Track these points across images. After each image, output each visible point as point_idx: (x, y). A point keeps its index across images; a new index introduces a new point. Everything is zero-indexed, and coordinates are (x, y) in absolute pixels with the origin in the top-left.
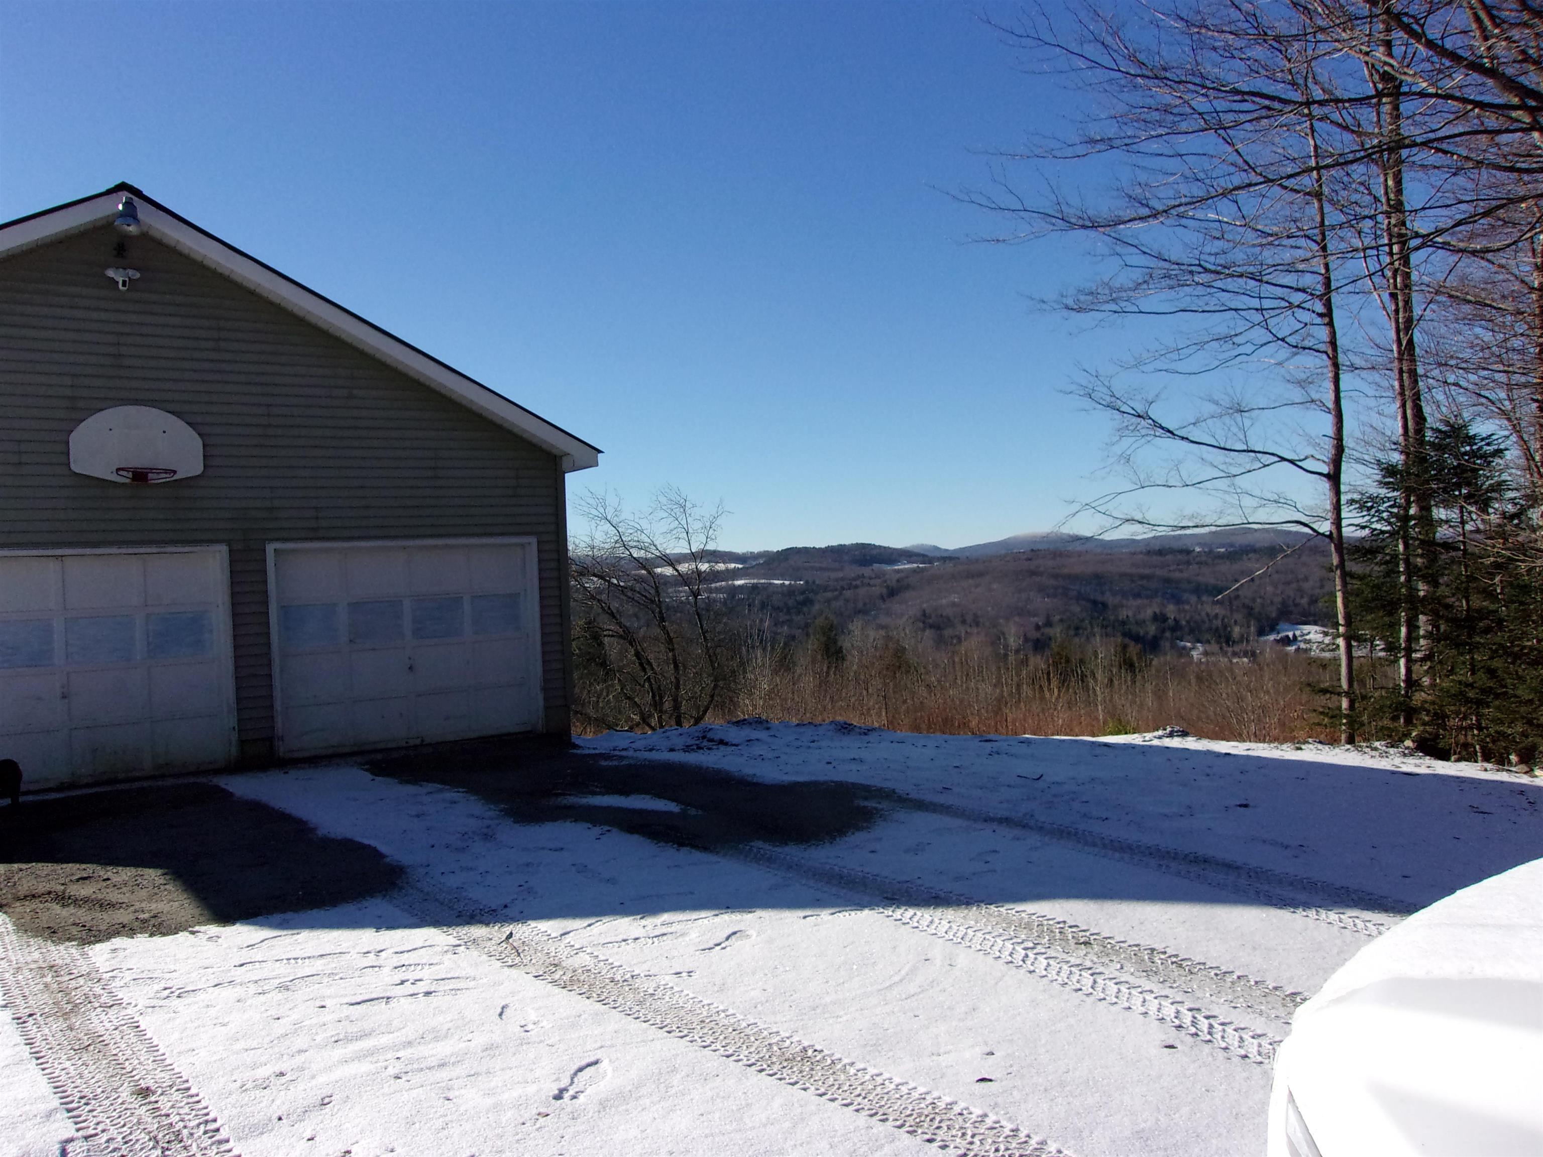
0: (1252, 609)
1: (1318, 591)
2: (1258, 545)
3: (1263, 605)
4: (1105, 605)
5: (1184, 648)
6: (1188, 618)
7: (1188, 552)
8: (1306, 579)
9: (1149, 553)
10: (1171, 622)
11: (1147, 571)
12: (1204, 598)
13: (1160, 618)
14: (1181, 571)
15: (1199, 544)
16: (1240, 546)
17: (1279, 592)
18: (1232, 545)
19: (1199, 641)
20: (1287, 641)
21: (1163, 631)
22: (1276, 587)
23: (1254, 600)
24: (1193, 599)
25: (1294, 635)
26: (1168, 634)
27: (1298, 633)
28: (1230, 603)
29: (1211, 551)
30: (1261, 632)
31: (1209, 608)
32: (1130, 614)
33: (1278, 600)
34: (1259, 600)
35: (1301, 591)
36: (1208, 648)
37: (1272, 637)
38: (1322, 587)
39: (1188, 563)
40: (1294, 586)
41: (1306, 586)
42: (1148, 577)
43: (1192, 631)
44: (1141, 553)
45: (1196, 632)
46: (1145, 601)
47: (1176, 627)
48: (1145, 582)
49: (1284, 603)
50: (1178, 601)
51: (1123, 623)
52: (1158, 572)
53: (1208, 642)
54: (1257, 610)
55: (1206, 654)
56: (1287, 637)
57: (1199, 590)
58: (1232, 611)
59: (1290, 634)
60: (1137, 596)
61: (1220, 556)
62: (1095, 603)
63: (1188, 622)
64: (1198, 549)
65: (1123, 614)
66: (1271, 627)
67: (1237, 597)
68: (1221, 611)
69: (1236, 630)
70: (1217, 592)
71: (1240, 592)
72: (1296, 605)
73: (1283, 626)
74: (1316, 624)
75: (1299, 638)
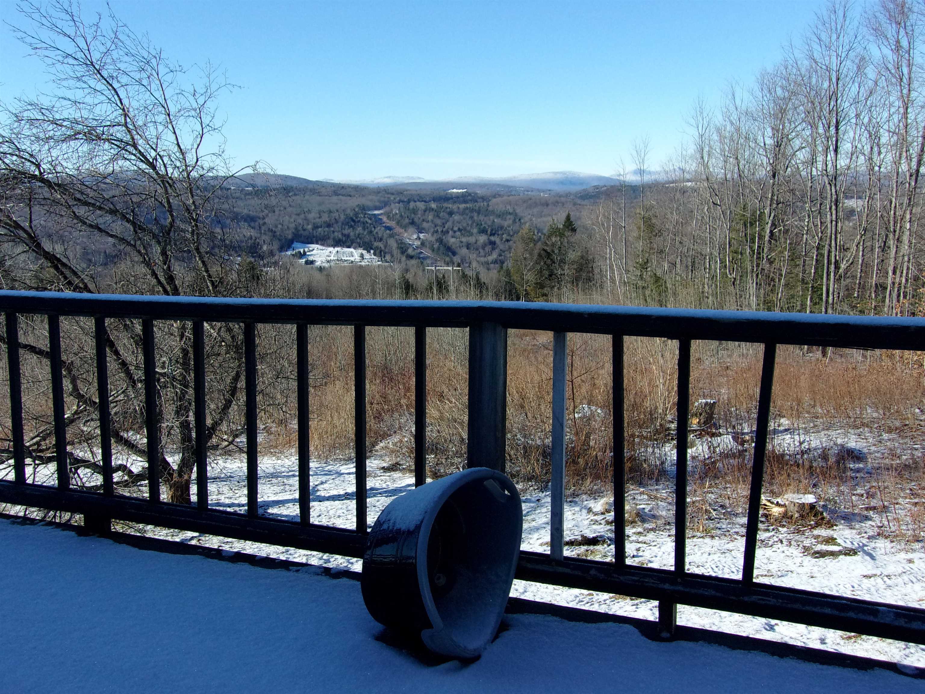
0: (275, 232)
1: (318, 220)
2: (276, 187)
3: (282, 229)
5: (228, 260)
6: (230, 238)
7: (227, 189)
8: (309, 211)
10: (218, 242)
12: (242, 224)
14: (223, 203)
16: (263, 186)
17: (292, 220)
18: (257, 186)
19: (238, 255)
20: (302, 255)
21: (213, 248)
22: (290, 217)
23: (276, 227)
24: (234, 224)
25: (304, 251)
26: (217, 251)
27: (306, 250)
28: (260, 228)
29: (242, 190)
30: (282, 248)
31: (245, 231)
33: (292, 226)
34: (280, 226)
35: (306, 219)
37: (289, 253)
38: (320, 217)
39: (226, 197)
40: (302, 216)
41: (311, 216)
43: (234, 248)
45: (236, 248)
47: (223, 245)
49: (296, 229)
50: (222, 225)
53: (246, 256)
54: (278, 234)
56: (300, 252)
57: (238, 218)
58: (261, 233)
59: (302, 251)
61: (250, 194)
63: (232, 242)
64: (233, 188)
66: (286, 245)
67: (265, 224)
68: (253, 233)
69: (265, 248)
70: (250, 220)
71: (266, 220)
72: (304, 230)
73: (295, 245)
74: (317, 243)
75: (308, 253)
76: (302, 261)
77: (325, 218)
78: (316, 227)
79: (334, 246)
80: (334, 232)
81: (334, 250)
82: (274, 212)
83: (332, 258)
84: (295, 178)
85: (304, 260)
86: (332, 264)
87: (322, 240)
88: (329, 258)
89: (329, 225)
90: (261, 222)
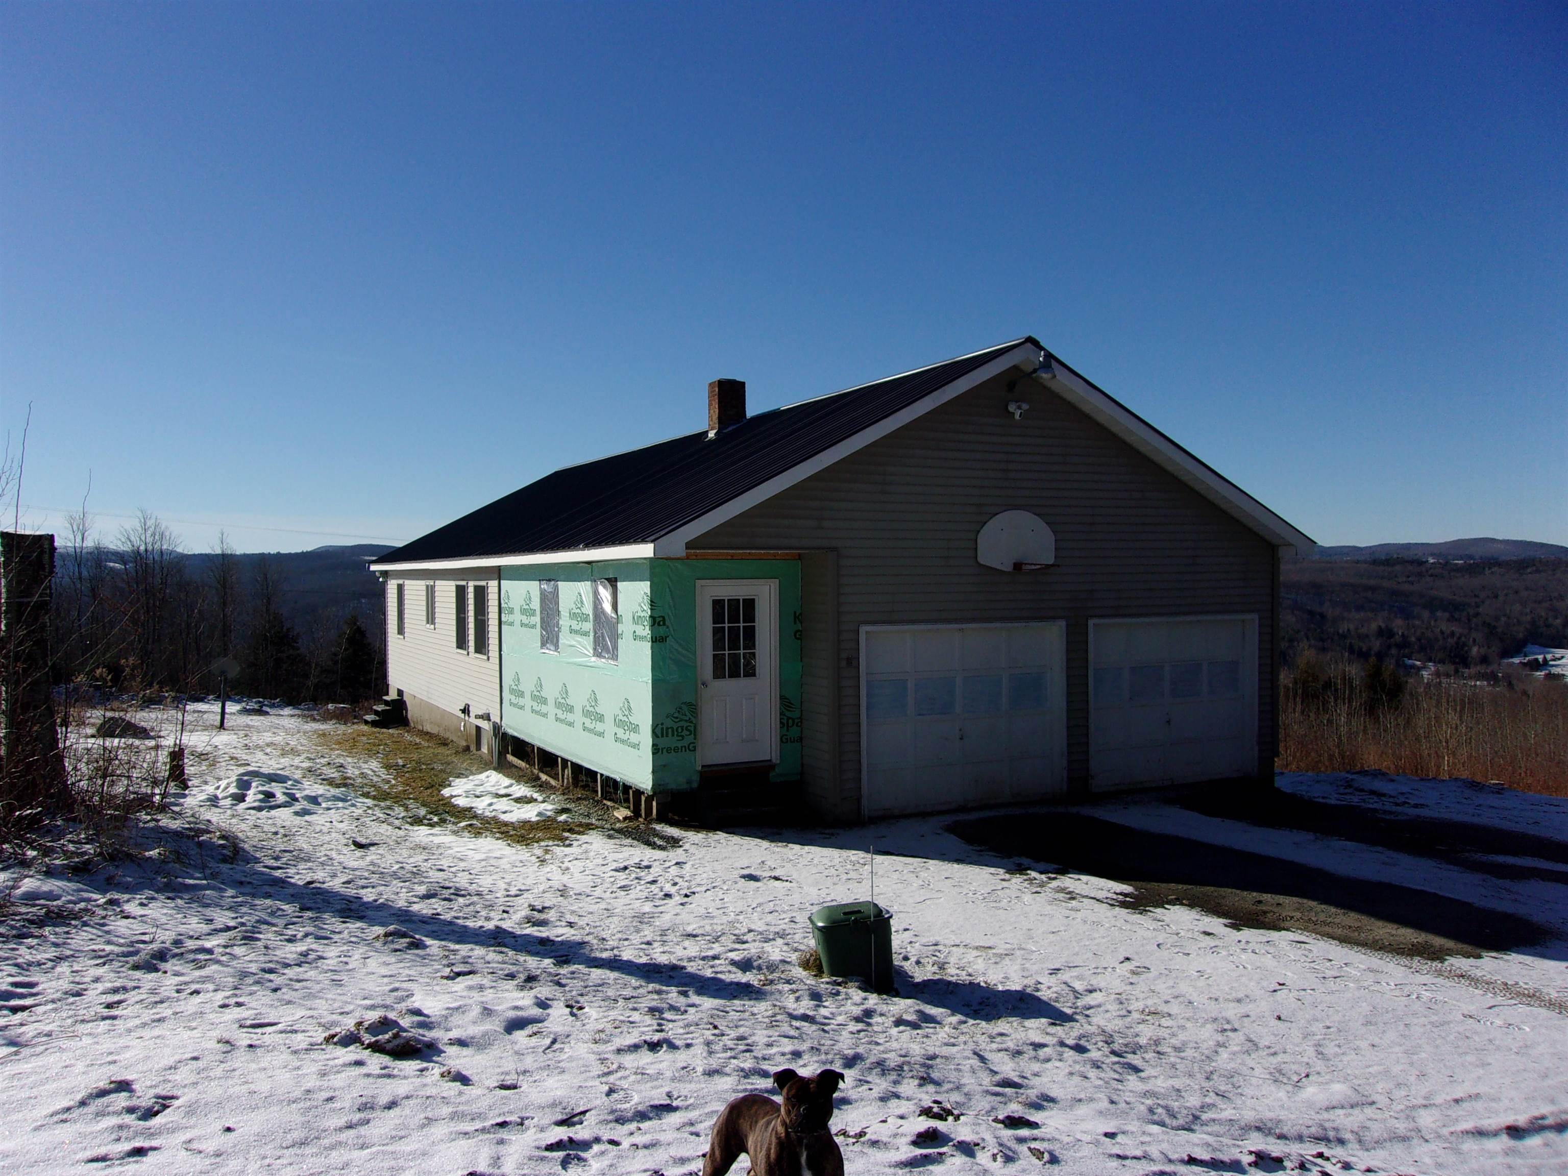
0: (1495, 627)
2: (1503, 558)
3: (1508, 626)
4: (1323, 616)
5: (1413, 666)
6: (1418, 633)
7: (1421, 563)
8: (1561, 598)
9: (1375, 562)
10: (1398, 639)
11: (1372, 582)
12: (1439, 614)
13: (1385, 633)
14: (1412, 583)
15: (1432, 555)
16: (1481, 558)
17: (1527, 610)
18: (1471, 557)
19: (1430, 660)
20: (1536, 665)
21: (1389, 647)
22: (1524, 605)
23: (1497, 618)
24: (1426, 614)
25: (1545, 659)
26: (1394, 651)
27: (1549, 657)
28: (1469, 620)
29: (1447, 563)
30: (1507, 653)
31: (1443, 625)
32: (1352, 627)
33: (1526, 619)
34: (1503, 619)
35: (1554, 611)
36: (1441, 668)
37: (1516, 660)
39: (1420, 575)
40: (1546, 605)
41: (1561, 605)
42: (1373, 589)
43: (1422, 649)
44: (1365, 562)
45: (1427, 650)
46: (1370, 614)
47: (1404, 644)
48: (1369, 594)
49: (1533, 623)
50: (1407, 614)
51: (1343, 636)
52: (1385, 584)
53: (1442, 661)
54: (1500, 630)
55: (1438, 674)
56: (1537, 660)
57: (1433, 605)
58: (1471, 629)
59: (1540, 658)
60: (1360, 608)
61: (1458, 569)
62: (1311, 613)
63: (1419, 640)
64: (1431, 561)
65: (1343, 627)
66: (1517, 648)
67: (1477, 615)
68: (1457, 629)
69: (1475, 650)
70: (1453, 608)
71: (1481, 610)
72: (1548, 626)
73: (1529, 648)
75: (1551, 663)
76: (1540, 674)
82: (1496, 597)
84: (1543, 545)
85: (1543, 673)
90: (1471, 611)
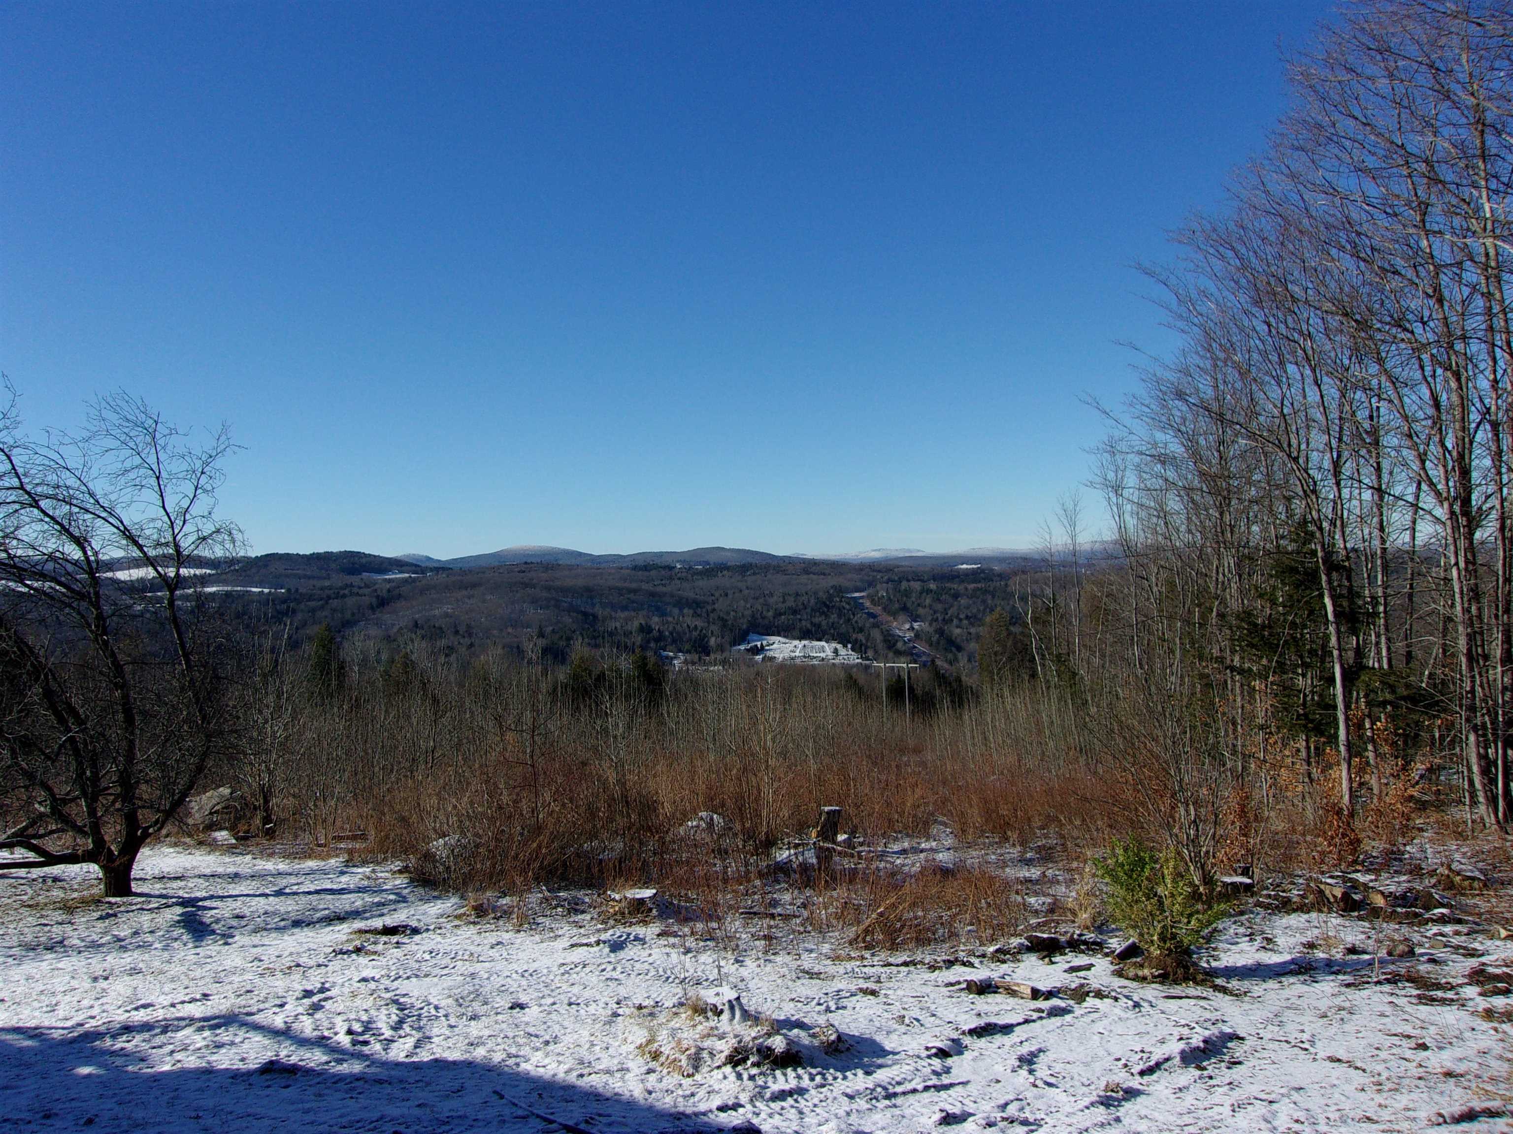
0: (726, 621)
1: (780, 605)
2: (729, 564)
3: (735, 619)
4: (595, 617)
5: (667, 657)
6: (671, 629)
7: (671, 568)
8: (771, 595)
9: (635, 568)
10: (655, 633)
11: (634, 585)
12: (686, 611)
13: (645, 629)
14: (664, 585)
15: (679, 561)
16: (715, 563)
17: (748, 606)
18: (707, 563)
19: (680, 651)
20: (756, 651)
21: (648, 642)
22: (746, 601)
23: (728, 613)
24: (676, 611)
25: (762, 645)
26: (652, 645)
27: (765, 643)
28: (708, 615)
29: (690, 568)
30: (736, 642)
31: (689, 620)
32: (618, 625)
33: (748, 613)
34: (732, 613)
35: (766, 604)
36: (688, 657)
37: (742, 647)
38: (784, 602)
39: (671, 578)
40: (761, 600)
41: (771, 601)
42: (635, 591)
43: (674, 641)
44: (627, 568)
45: (677, 641)
46: (633, 614)
47: (660, 638)
48: (631, 596)
49: (753, 616)
50: (663, 614)
51: (611, 634)
52: (645, 586)
53: (689, 652)
54: (730, 623)
55: (686, 662)
56: (756, 646)
57: (681, 603)
58: (709, 622)
59: (759, 644)
60: (625, 608)
61: (698, 573)
62: (585, 614)
63: (671, 633)
64: (679, 566)
65: (612, 625)
66: (742, 638)
67: (714, 610)
68: (699, 623)
69: (713, 640)
70: (696, 605)
71: (716, 606)
72: (763, 618)
73: (752, 636)
74: (779, 635)
75: (766, 648)
76: (759, 658)
77: (790, 602)
78: (778, 614)
79: (800, 639)
80: (800, 620)
81: (800, 644)
82: (726, 595)
83: (797, 654)
84: (757, 553)
85: (761, 657)
86: (798, 661)
87: (787, 632)
88: (793, 655)
89: (795, 612)
90: (710, 608)
